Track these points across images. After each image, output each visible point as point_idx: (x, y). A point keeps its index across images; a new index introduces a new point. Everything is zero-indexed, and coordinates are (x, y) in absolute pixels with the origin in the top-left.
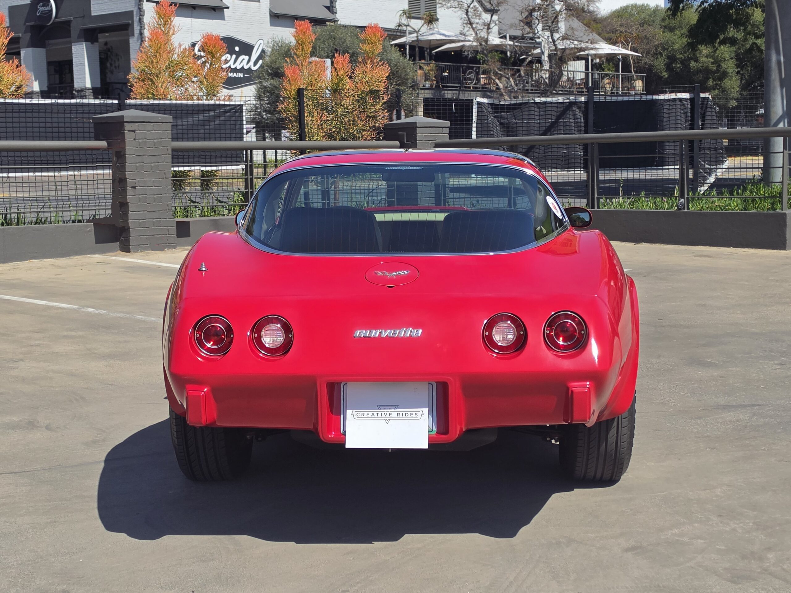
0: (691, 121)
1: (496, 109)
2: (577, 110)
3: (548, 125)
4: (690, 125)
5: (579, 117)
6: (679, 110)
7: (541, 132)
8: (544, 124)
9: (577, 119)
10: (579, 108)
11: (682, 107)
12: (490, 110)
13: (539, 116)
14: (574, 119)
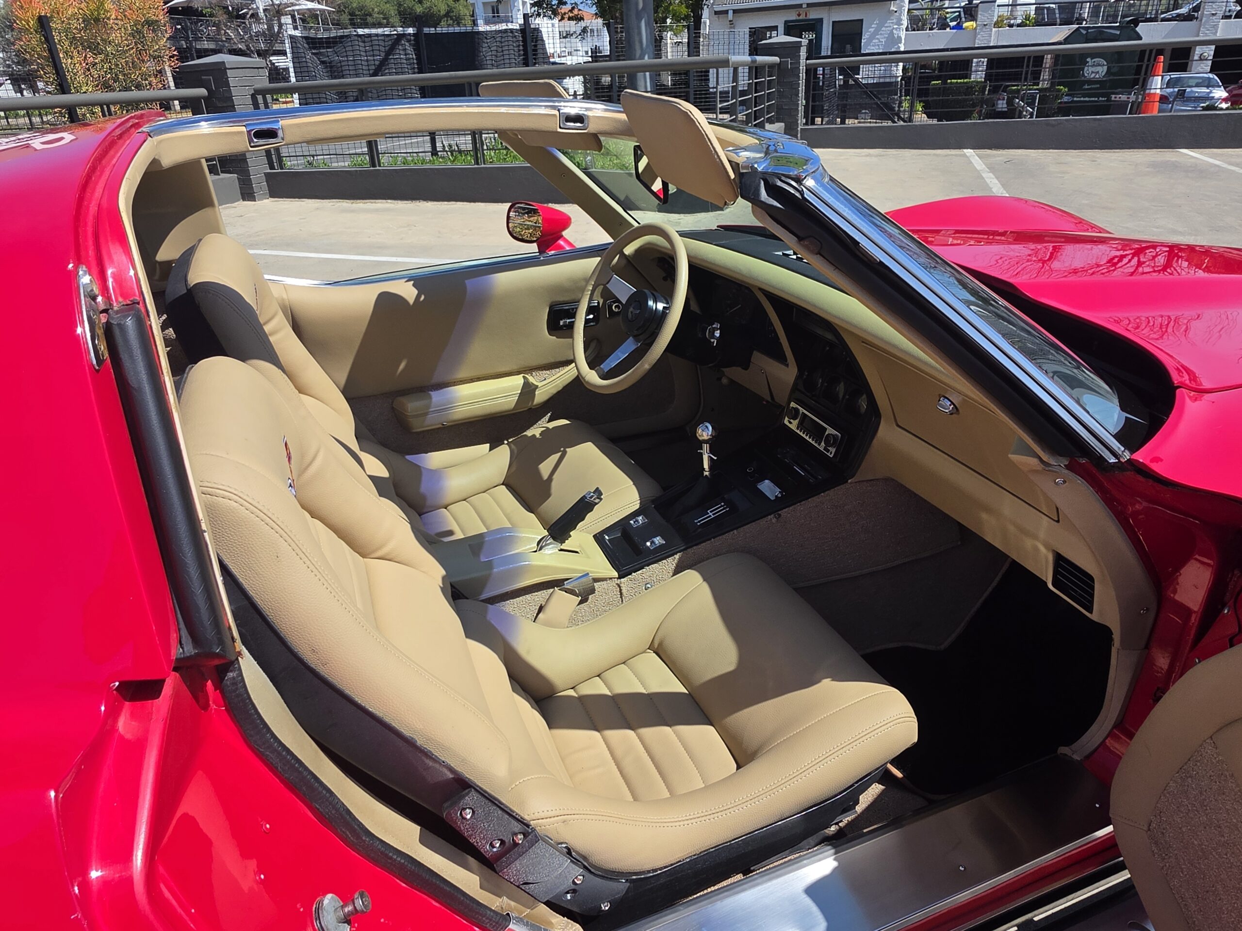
0: (524, 55)
1: (313, 43)
2: (407, 44)
3: (377, 63)
4: (524, 59)
5: (410, 52)
6: (511, 43)
7: (371, 72)
8: (373, 63)
9: (409, 54)
10: (409, 41)
11: (514, 39)
12: (306, 45)
13: (366, 52)
14: (406, 55)
